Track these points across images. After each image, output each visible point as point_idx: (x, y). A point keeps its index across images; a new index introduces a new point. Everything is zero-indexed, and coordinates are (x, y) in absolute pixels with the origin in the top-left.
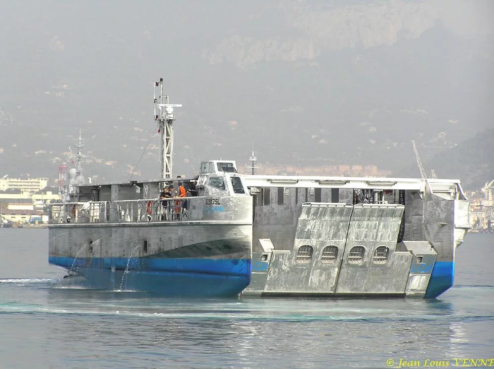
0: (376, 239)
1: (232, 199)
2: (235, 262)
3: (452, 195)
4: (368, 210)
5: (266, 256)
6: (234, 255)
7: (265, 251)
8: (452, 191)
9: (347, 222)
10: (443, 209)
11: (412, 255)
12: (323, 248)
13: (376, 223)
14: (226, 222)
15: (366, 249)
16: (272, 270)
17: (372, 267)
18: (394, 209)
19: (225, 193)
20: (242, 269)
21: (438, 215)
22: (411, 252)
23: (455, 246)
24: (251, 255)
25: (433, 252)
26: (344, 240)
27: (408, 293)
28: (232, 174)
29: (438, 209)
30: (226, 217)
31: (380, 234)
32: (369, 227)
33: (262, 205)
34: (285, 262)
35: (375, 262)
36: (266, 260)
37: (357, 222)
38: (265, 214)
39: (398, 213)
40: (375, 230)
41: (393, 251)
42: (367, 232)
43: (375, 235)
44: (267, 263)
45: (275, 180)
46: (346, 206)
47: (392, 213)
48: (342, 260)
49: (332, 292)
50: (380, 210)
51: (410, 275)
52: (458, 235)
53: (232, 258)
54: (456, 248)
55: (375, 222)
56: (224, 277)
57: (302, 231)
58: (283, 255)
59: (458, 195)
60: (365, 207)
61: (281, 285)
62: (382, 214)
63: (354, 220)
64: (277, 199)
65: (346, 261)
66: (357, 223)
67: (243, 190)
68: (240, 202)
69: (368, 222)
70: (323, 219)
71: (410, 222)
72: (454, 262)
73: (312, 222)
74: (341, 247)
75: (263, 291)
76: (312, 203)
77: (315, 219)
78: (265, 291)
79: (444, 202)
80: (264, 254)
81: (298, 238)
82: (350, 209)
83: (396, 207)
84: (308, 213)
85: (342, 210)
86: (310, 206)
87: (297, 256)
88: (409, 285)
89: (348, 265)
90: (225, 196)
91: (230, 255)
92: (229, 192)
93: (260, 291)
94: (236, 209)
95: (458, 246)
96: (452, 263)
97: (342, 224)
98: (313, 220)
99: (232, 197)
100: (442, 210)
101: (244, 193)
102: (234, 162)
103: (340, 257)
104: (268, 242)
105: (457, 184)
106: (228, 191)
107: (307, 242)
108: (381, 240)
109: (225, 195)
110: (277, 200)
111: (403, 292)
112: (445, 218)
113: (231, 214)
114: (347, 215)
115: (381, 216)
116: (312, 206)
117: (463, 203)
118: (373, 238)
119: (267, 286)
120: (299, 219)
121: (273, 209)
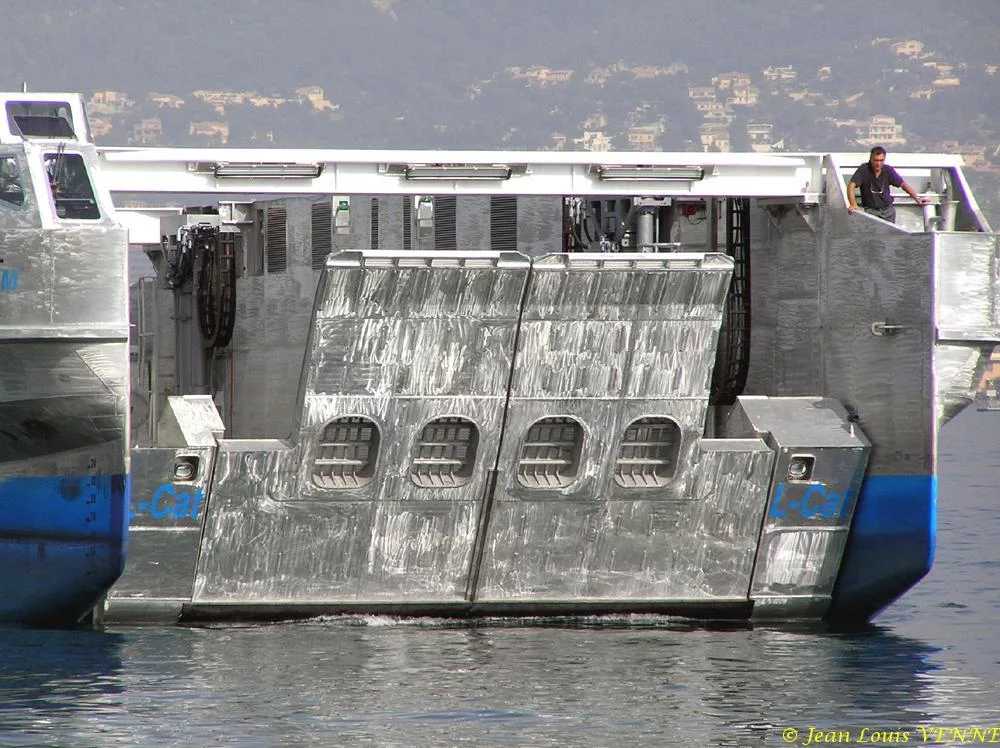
0: (624, 391)
1: (46, 241)
2: (70, 489)
3: (931, 212)
4: (589, 278)
5: (193, 463)
6: (67, 461)
7: (191, 442)
8: (932, 197)
9: (506, 323)
10: (891, 268)
11: (771, 453)
12: (418, 427)
13: (623, 328)
14: (26, 330)
15: (589, 429)
16: (220, 517)
17: (614, 498)
18: (693, 275)
19: (23, 218)
20: (94, 514)
21: (872, 294)
22: (768, 439)
23: (938, 412)
24: (128, 460)
25: (852, 439)
26: (501, 396)
27: (761, 599)
28: (52, 144)
29: (874, 270)
30: (27, 313)
31: (638, 371)
32: (596, 343)
33: (261, 272)
34: (271, 483)
35: (626, 482)
36: (193, 476)
37: (548, 324)
38: (272, 306)
39: (712, 288)
40: (621, 358)
41: (693, 435)
42: (587, 362)
43: (620, 373)
44: (200, 489)
45: (234, 165)
46: (500, 264)
47: (689, 288)
48: (496, 473)
49: (461, 599)
50: (638, 275)
51: (770, 528)
52: (950, 370)
53: (60, 474)
54: (944, 422)
55: (618, 324)
56: (33, 548)
57: (334, 361)
58: (260, 456)
59: (951, 214)
60: (575, 266)
61: (259, 575)
62: (645, 292)
63: (535, 317)
64: (310, 247)
65: (509, 477)
66: (547, 330)
67: (95, 205)
68: (77, 251)
69: (590, 323)
70: (413, 314)
71: (771, 324)
72: (935, 476)
73: (371, 328)
74: (488, 423)
75: (186, 599)
76: (367, 253)
77: (380, 316)
78: (197, 599)
79: (895, 240)
80: (181, 453)
81: (318, 392)
82: (519, 273)
83: (698, 262)
84: (354, 290)
85: (488, 279)
86: (356, 264)
87: (318, 462)
88: (764, 568)
89: (520, 493)
90: (24, 230)
91: (49, 460)
92: (37, 216)
93: (176, 602)
94: (66, 280)
95: (953, 412)
96: (929, 479)
97: (487, 334)
98: (376, 317)
99: (49, 233)
100: (887, 276)
101: (97, 216)
102: (74, 100)
103: (488, 460)
104: (200, 408)
105: (952, 171)
106: (32, 208)
107: (352, 406)
108: (643, 392)
109: (22, 223)
110: (309, 253)
111: (742, 598)
112: (901, 304)
113: (43, 298)
114: (508, 298)
115: (642, 300)
116: (368, 263)
117: (968, 244)
118: (611, 386)
119: (200, 582)
120: (319, 314)
121: (298, 287)
